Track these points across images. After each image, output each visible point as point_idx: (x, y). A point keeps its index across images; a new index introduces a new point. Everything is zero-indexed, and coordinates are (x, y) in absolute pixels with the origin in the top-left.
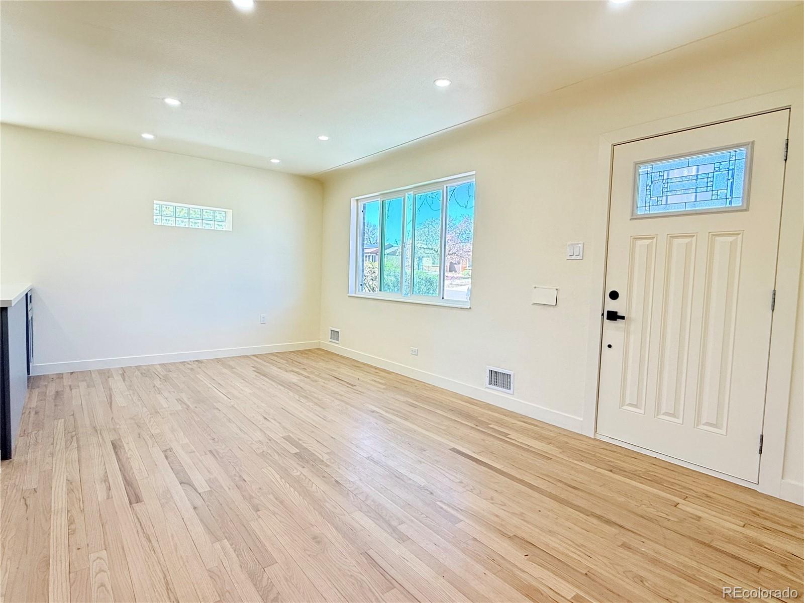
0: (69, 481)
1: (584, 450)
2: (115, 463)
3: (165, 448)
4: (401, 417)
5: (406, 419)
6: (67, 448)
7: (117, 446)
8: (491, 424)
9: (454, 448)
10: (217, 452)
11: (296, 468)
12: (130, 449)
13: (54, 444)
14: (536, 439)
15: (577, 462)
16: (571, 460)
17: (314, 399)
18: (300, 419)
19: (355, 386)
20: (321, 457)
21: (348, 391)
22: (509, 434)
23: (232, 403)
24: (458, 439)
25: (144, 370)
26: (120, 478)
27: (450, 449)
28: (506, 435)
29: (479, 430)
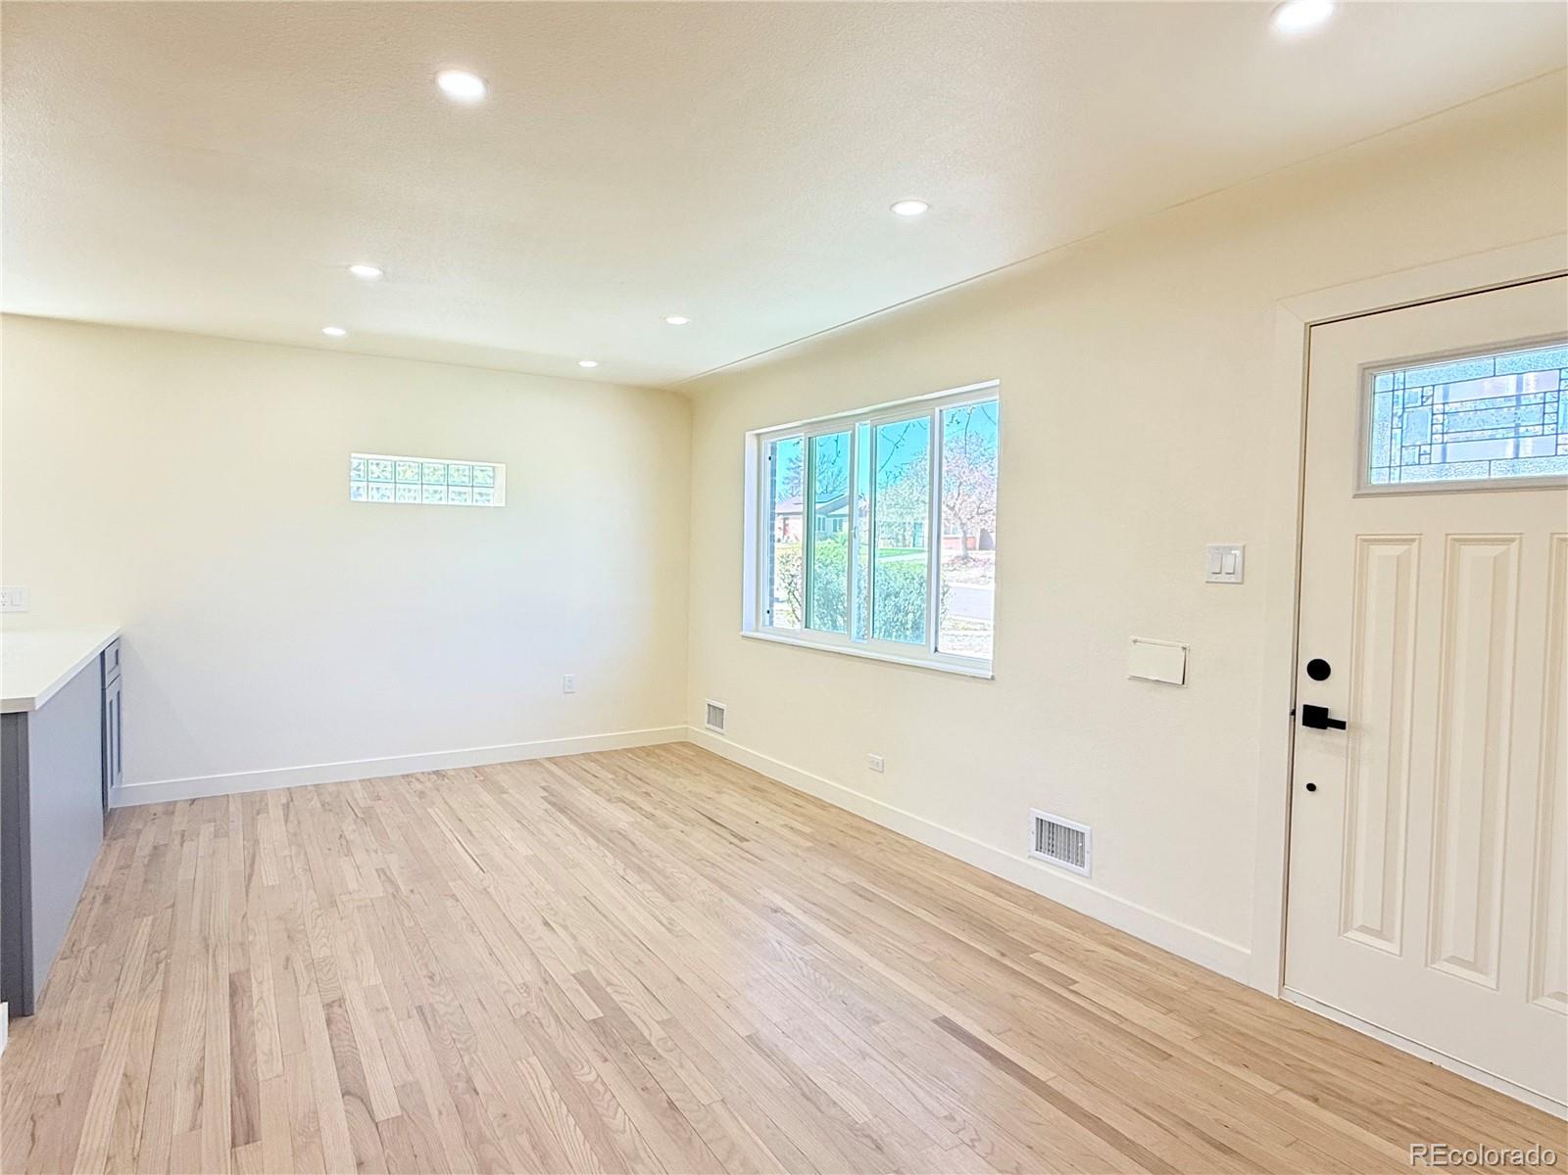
0: (126, 1076)
1: (1251, 1033)
2: (226, 1033)
3: (331, 997)
4: (835, 928)
5: (846, 934)
6: (143, 990)
7: (240, 990)
8: (1036, 951)
9: (945, 1018)
10: (433, 1010)
11: (587, 1061)
12: (261, 998)
13: (121, 982)
14: (1139, 996)
15: (1231, 1070)
16: (1219, 1064)
17: (654, 874)
18: (617, 928)
19: (748, 841)
20: (646, 1034)
21: (729, 856)
22: (1075, 982)
23: (486, 883)
24: (955, 993)
25: (330, 794)
26: (227, 1075)
27: (935, 1021)
28: (1067, 982)
29: (1007, 967)
